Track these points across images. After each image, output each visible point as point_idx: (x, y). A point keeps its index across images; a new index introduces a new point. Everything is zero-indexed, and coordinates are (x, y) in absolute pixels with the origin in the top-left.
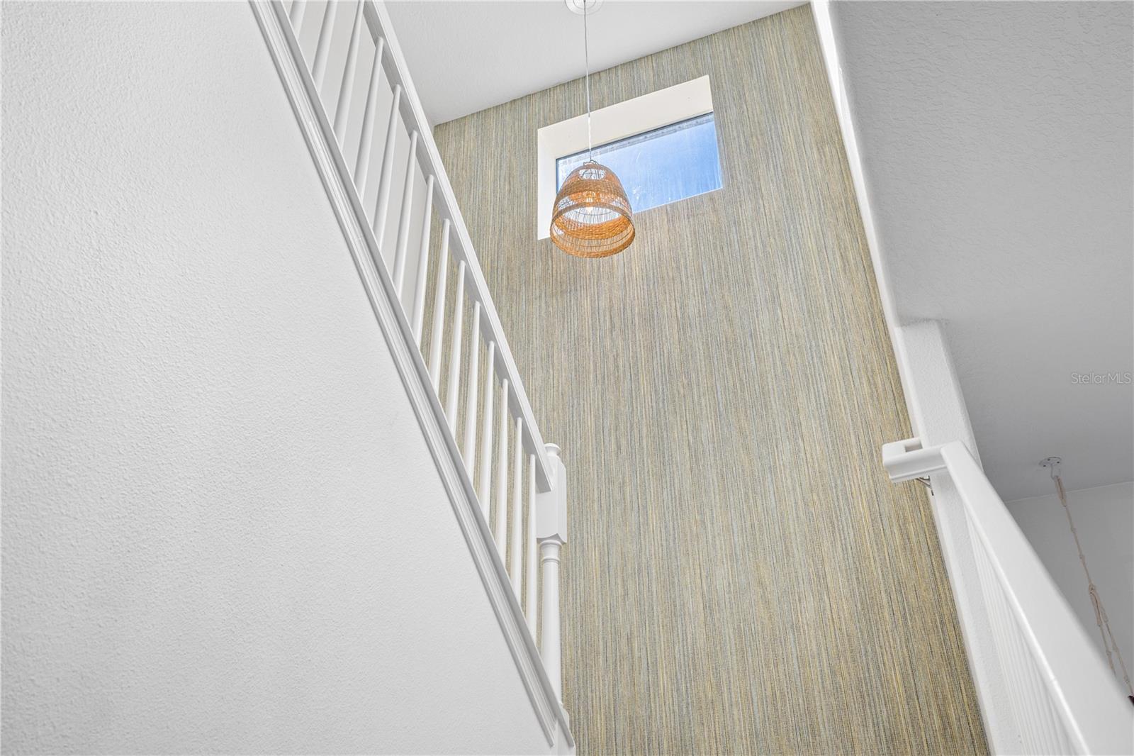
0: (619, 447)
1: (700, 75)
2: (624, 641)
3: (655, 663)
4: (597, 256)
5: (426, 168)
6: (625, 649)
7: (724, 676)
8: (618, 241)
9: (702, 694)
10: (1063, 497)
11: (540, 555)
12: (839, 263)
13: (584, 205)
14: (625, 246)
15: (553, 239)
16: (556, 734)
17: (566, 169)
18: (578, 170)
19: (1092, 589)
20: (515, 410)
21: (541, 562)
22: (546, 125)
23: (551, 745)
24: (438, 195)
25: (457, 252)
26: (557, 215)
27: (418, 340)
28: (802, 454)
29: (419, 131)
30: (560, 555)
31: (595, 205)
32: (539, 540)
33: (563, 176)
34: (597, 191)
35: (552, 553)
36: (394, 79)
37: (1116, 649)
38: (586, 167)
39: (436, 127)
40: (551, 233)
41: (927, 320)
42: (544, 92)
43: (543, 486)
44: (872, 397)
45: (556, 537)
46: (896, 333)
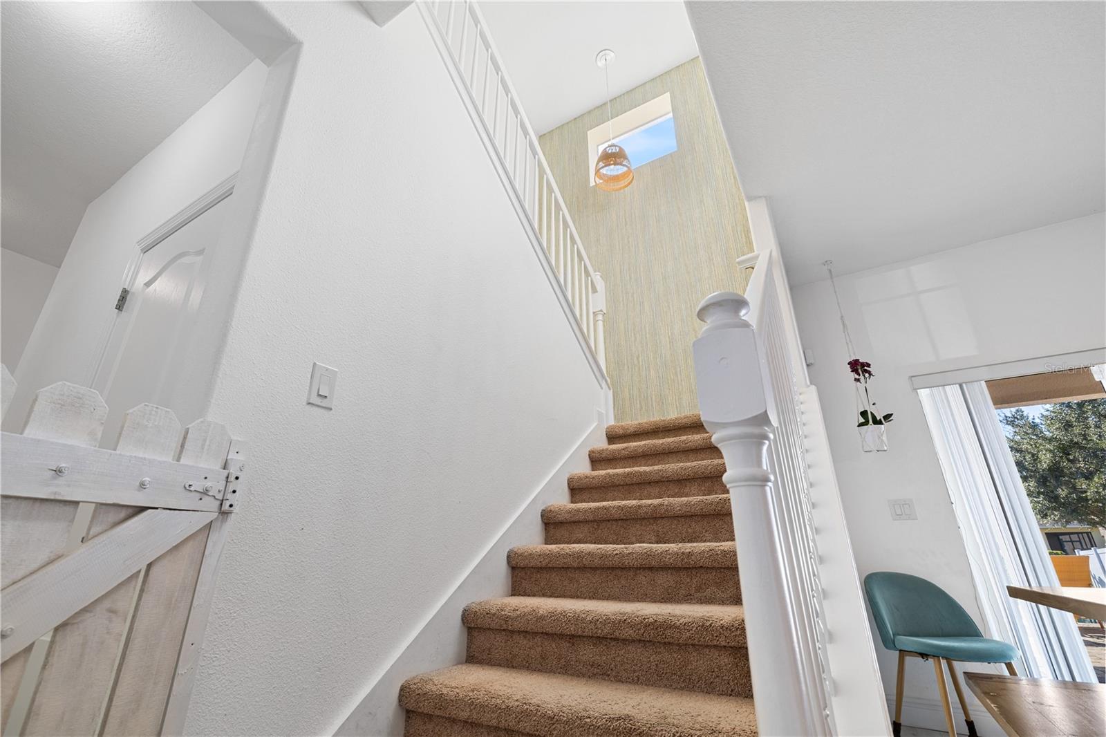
0: (631, 278)
1: (665, 93)
2: (636, 358)
3: (649, 367)
4: (617, 190)
5: (534, 153)
6: (636, 362)
7: (678, 369)
8: (626, 181)
9: (669, 378)
10: (832, 278)
11: (594, 319)
12: (733, 180)
13: (610, 165)
14: (629, 184)
15: (596, 184)
16: (604, 385)
17: (601, 149)
18: (605, 149)
19: (842, 317)
20: (573, 241)
21: (595, 322)
22: (591, 129)
23: (602, 388)
24: (539, 162)
25: (550, 190)
26: (597, 171)
27: (536, 226)
28: (713, 273)
29: (529, 135)
30: (603, 318)
31: (615, 164)
32: (594, 313)
33: (600, 152)
34: (615, 158)
35: (600, 317)
36: (516, 112)
37: (851, 341)
38: (610, 146)
39: (540, 137)
40: (595, 182)
41: (760, 197)
42: (590, 112)
43: (595, 291)
44: (746, 243)
45: (601, 311)
46: (746, 204)
